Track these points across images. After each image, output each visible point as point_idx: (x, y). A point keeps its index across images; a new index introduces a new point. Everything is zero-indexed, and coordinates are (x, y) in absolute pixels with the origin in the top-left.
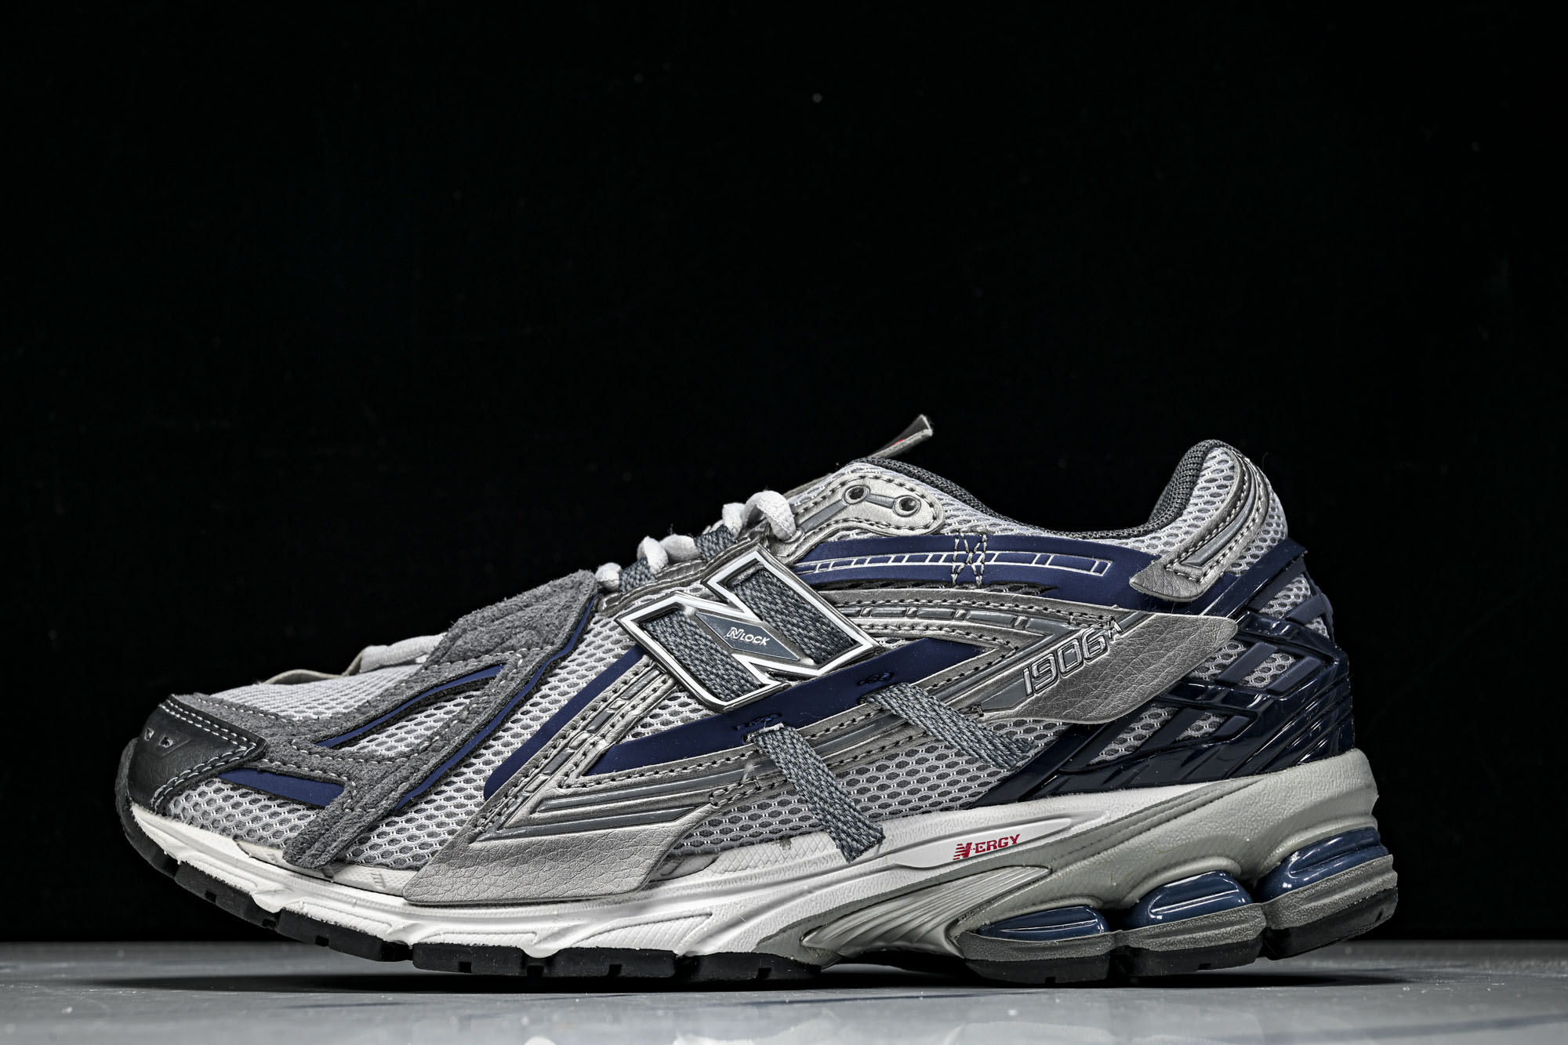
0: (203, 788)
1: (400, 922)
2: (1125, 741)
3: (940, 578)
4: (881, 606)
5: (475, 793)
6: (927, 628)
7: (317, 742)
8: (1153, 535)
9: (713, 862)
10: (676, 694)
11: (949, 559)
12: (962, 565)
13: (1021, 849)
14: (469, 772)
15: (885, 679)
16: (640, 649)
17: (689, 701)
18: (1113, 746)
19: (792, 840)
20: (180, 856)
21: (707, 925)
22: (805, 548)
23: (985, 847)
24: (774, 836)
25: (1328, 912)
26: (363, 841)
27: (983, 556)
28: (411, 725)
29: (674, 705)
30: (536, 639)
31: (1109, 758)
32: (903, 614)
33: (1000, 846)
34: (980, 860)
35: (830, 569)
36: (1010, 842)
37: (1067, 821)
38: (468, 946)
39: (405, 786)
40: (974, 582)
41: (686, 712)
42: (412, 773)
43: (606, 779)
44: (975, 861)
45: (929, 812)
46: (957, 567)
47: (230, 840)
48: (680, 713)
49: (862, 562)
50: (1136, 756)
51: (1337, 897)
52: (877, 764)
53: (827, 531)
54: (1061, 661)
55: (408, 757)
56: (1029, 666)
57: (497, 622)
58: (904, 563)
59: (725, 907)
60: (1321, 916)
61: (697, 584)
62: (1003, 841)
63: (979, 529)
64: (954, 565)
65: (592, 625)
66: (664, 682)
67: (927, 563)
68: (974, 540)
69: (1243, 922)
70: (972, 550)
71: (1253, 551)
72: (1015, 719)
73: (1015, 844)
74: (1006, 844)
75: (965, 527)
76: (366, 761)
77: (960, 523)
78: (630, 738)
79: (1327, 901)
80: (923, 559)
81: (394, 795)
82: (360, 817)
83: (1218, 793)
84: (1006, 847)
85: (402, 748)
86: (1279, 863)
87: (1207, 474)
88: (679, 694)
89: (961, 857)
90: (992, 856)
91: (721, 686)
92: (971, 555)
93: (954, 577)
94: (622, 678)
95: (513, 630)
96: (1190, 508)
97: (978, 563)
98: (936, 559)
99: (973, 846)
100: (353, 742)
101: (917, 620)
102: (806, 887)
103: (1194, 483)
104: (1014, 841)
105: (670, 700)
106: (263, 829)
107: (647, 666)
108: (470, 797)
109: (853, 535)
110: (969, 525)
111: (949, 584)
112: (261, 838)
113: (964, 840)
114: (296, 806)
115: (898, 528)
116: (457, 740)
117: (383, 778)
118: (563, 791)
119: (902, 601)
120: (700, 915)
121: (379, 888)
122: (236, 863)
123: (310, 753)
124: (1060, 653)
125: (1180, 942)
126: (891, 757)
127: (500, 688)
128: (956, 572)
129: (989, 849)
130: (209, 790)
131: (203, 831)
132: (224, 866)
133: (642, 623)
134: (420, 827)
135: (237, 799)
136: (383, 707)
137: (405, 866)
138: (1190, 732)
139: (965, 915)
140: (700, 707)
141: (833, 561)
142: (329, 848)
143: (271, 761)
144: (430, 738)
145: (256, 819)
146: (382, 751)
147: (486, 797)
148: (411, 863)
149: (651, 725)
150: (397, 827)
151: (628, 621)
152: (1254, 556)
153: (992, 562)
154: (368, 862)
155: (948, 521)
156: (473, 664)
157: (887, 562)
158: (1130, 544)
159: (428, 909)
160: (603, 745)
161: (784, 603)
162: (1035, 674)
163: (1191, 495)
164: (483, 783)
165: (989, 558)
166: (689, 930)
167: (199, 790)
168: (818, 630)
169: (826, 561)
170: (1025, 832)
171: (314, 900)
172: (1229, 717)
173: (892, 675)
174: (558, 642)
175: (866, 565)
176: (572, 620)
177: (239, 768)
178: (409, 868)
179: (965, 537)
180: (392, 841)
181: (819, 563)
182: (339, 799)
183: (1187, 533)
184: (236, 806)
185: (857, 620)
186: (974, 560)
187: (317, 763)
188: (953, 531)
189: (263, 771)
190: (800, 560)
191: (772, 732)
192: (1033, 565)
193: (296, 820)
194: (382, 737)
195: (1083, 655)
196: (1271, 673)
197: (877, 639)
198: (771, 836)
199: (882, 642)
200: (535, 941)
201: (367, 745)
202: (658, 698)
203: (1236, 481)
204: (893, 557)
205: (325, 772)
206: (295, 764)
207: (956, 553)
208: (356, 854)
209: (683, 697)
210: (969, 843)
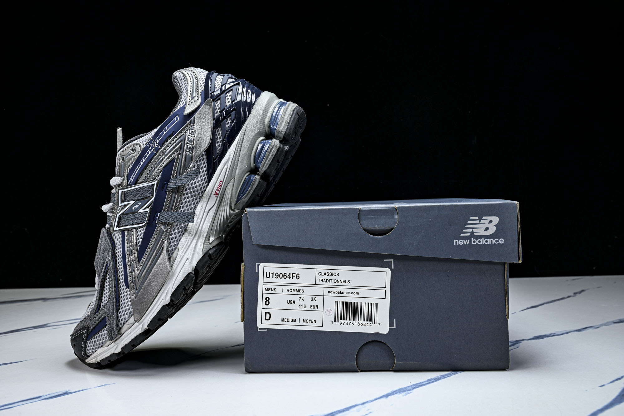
0: (87, 345)
1: (141, 326)
2: (218, 141)
3: (153, 156)
4: (149, 173)
5: (127, 290)
6: (161, 166)
7: (95, 314)
8: (181, 101)
9: (178, 249)
10: (137, 231)
11: (150, 150)
12: (154, 148)
13: (224, 181)
14: (122, 288)
15: (166, 184)
16: (123, 231)
18: (217, 145)
19: (187, 229)
20: (98, 360)
21: (190, 261)
22: (126, 179)
23: (218, 189)
24: (183, 232)
26: (119, 321)
27: (155, 142)
28: (105, 292)
29: (139, 233)
30: (107, 251)
31: (219, 148)
32: (155, 169)
33: (220, 185)
34: (221, 192)
35: (134, 177)
36: (221, 183)
38: (155, 316)
39: (114, 304)
40: (159, 149)
41: (142, 232)
42: (113, 300)
43: (143, 260)
44: (220, 193)
45: (203, 195)
46: (153, 150)
47: (102, 348)
49: (137, 169)
50: (224, 142)
51: (285, 121)
53: (126, 171)
54: (190, 143)
55: (110, 298)
56: (186, 151)
57: (100, 256)
58: (144, 161)
59: (189, 254)
61: (118, 208)
62: (220, 184)
63: (149, 139)
64: (152, 150)
65: (113, 237)
66: (133, 231)
67: (148, 156)
68: (150, 142)
69: (274, 145)
70: (152, 144)
71: (202, 82)
72: (195, 162)
73: (223, 182)
74: (221, 184)
75: (147, 141)
76: (105, 307)
77: (145, 142)
78: (139, 248)
79: (284, 124)
80: (146, 156)
81: (115, 307)
82: (114, 318)
84: (222, 184)
85: (108, 298)
86: (269, 128)
87: (179, 79)
88: (138, 230)
89: (217, 195)
90: (222, 189)
91: (142, 220)
93: (155, 152)
94: (126, 240)
95: (103, 254)
96: (183, 89)
97: (156, 145)
98: (148, 153)
99: (216, 191)
100: (100, 306)
101: (158, 167)
102: (199, 233)
103: (179, 84)
104: (221, 181)
105: (137, 233)
106: (103, 340)
107: (127, 232)
108: (126, 292)
109: (131, 167)
111: (156, 154)
112: (105, 342)
113: (214, 192)
114: (103, 329)
115: (136, 156)
116: (114, 285)
117: (110, 307)
118: (139, 271)
119: (152, 167)
121: (131, 325)
122: (106, 351)
123: (95, 318)
125: (268, 162)
127: (111, 267)
128: (154, 151)
129: (219, 188)
130: (89, 344)
131: (96, 352)
132: (106, 353)
133: (118, 226)
134: (125, 307)
135: (94, 340)
137: (130, 316)
138: (227, 126)
139: (230, 203)
140: (143, 228)
142: (114, 330)
143: (91, 327)
144: (110, 290)
145: (100, 340)
146: (106, 302)
147: (129, 288)
148: (131, 315)
149: (139, 241)
150: (121, 312)
151: (115, 229)
152: (204, 83)
153: (158, 142)
154: (124, 323)
155: (143, 144)
156: (104, 268)
157: (141, 164)
158: (179, 107)
159: (142, 318)
160: (136, 255)
161: (135, 193)
163: (180, 86)
164: (126, 287)
165: (156, 141)
166: (188, 265)
167: (87, 347)
168: (146, 190)
169: (132, 177)
170: (221, 178)
171: (123, 341)
172: (231, 115)
173: (166, 182)
174: (111, 246)
175: (138, 169)
176: (108, 240)
177: (88, 335)
178: (132, 316)
179: (149, 143)
180: (123, 315)
181: (131, 179)
182: (107, 320)
184: (95, 342)
187: (98, 318)
188: (146, 145)
189: (92, 330)
190: (128, 182)
191: (159, 217)
192: (165, 133)
193: (105, 332)
194: (103, 300)
195: (192, 137)
196: (230, 98)
198: (182, 233)
199: (157, 178)
200: (165, 300)
201: (103, 304)
202: (135, 235)
204: (141, 162)
205: (101, 318)
206: (95, 323)
207: (150, 148)
208: (121, 325)
209: (139, 230)
210: (215, 192)
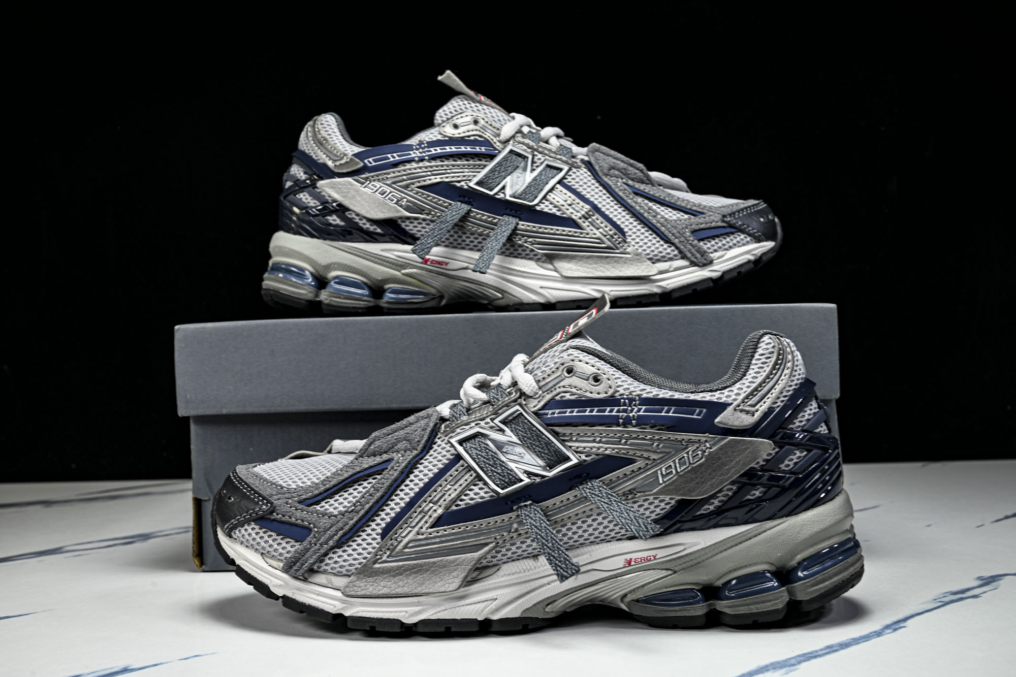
0: (246, 527)
1: (340, 604)
2: (713, 503)
3: (612, 422)
4: (582, 436)
5: (376, 537)
6: (606, 449)
7: (300, 502)
8: (729, 389)
9: (498, 570)
11: (618, 411)
12: (626, 414)
13: (658, 561)
14: (373, 525)
15: (585, 477)
16: (458, 457)
17: (484, 487)
18: (706, 507)
19: (539, 557)
21: (494, 605)
22: (542, 403)
23: (639, 560)
24: (530, 555)
25: (823, 591)
26: (322, 561)
27: (636, 409)
28: (346, 495)
29: (476, 489)
30: (409, 447)
31: (705, 512)
32: (594, 441)
33: (647, 560)
34: (637, 566)
35: (556, 415)
36: (652, 558)
37: (682, 548)
38: (373, 618)
39: (341, 533)
40: (631, 424)
41: (482, 493)
42: (344, 526)
43: (442, 530)
44: (634, 567)
45: (610, 542)
47: (259, 556)
48: (478, 495)
49: (572, 412)
50: (719, 512)
51: (827, 583)
52: (582, 520)
53: (555, 393)
54: (678, 465)
55: (343, 515)
56: (660, 469)
57: (390, 436)
58: (594, 413)
59: (503, 594)
60: (818, 594)
61: (488, 421)
62: (648, 557)
63: (634, 394)
64: (621, 414)
65: (437, 440)
66: (471, 476)
67: (606, 413)
68: (632, 400)
69: (776, 600)
70: (630, 406)
71: (785, 394)
72: (653, 497)
73: (655, 559)
74: (650, 558)
75: (627, 393)
76: (323, 516)
77: (624, 388)
78: (454, 508)
79: (821, 586)
80: (605, 411)
81: (336, 538)
82: (319, 549)
83: (763, 529)
84: (650, 560)
85: (341, 509)
86: (796, 565)
87: (760, 351)
88: (478, 482)
89: (627, 565)
90: (643, 565)
91: (500, 479)
92: (630, 408)
93: (621, 421)
94: (450, 472)
95: (398, 441)
96: (751, 371)
97: (634, 413)
98: (611, 411)
99: (633, 560)
100: (318, 503)
101: (601, 445)
102: (546, 582)
103: (753, 356)
105: (474, 485)
106: (274, 551)
107: (463, 466)
108: (374, 539)
109: (568, 396)
110: (629, 391)
111: (618, 425)
112: (273, 556)
113: (628, 557)
114: (289, 540)
115: (591, 393)
116: (367, 506)
117: (330, 527)
118: (420, 537)
119: (593, 434)
120: (491, 600)
121: (330, 586)
122: (261, 569)
124: (677, 461)
125: (742, 610)
126: (589, 517)
127: (389, 475)
128: (622, 419)
129: (641, 562)
130: (249, 529)
131: (247, 550)
132: (256, 570)
133: (461, 442)
134: (349, 555)
135: (262, 534)
136: (334, 482)
137: (343, 575)
138: (749, 497)
139: (630, 592)
140: (490, 491)
141: (557, 411)
142: (304, 567)
143: (278, 515)
144: (355, 504)
145: (271, 545)
146: (332, 510)
147: (382, 539)
148: (345, 572)
149: (464, 500)
150: (338, 554)
151: (453, 441)
152: (785, 396)
153: (641, 413)
154: (325, 572)
155: (618, 389)
156: (378, 459)
157: (585, 412)
158: (717, 395)
159: (354, 599)
160: (440, 511)
161: (531, 434)
162: (664, 473)
163: (750, 363)
164: (380, 531)
165: (639, 410)
166: (485, 608)
167: (244, 527)
168: (549, 450)
169: (554, 411)
170: (661, 553)
171: (298, 591)
172: (769, 488)
173: (588, 474)
174: (419, 448)
175: (574, 414)
176: (426, 438)
177: (262, 517)
178: (345, 576)
179: (627, 399)
181: (550, 412)
182: (309, 539)
183: (748, 387)
184: (261, 538)
185: (569, 444)
186: (632, 411)
187: (300, 515)
188: (621, 395)
189: (274, 520)
190: (540, 409)
191: (526, 506)
192: (663, 414)
193: (289, 548)
194: (332, 501)
195: (689, 462)
196: (794, 461)
197: (580, 455)
198: (527, 556)
199: (583, 457)
200: (407, 616)
201: (324, 506)
202: (468, 484)
203: (775, 354)
204: (589, 409)
205: (303, 521)
206: (289, 516)
207: (622, 408)
208: (319, 567)
209: (481, 485)
210: (631, 559)
